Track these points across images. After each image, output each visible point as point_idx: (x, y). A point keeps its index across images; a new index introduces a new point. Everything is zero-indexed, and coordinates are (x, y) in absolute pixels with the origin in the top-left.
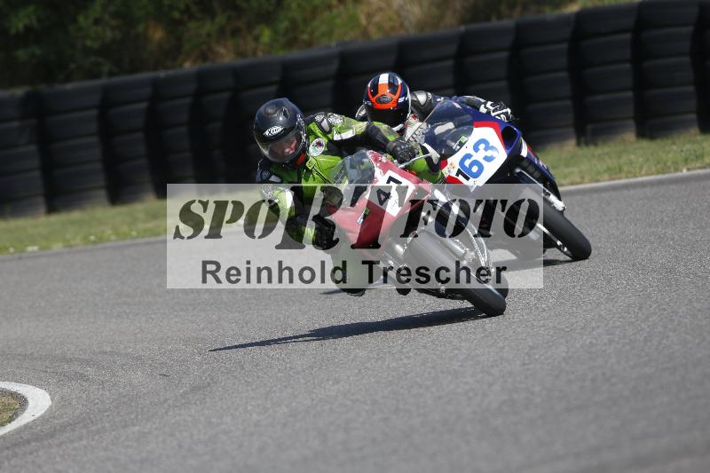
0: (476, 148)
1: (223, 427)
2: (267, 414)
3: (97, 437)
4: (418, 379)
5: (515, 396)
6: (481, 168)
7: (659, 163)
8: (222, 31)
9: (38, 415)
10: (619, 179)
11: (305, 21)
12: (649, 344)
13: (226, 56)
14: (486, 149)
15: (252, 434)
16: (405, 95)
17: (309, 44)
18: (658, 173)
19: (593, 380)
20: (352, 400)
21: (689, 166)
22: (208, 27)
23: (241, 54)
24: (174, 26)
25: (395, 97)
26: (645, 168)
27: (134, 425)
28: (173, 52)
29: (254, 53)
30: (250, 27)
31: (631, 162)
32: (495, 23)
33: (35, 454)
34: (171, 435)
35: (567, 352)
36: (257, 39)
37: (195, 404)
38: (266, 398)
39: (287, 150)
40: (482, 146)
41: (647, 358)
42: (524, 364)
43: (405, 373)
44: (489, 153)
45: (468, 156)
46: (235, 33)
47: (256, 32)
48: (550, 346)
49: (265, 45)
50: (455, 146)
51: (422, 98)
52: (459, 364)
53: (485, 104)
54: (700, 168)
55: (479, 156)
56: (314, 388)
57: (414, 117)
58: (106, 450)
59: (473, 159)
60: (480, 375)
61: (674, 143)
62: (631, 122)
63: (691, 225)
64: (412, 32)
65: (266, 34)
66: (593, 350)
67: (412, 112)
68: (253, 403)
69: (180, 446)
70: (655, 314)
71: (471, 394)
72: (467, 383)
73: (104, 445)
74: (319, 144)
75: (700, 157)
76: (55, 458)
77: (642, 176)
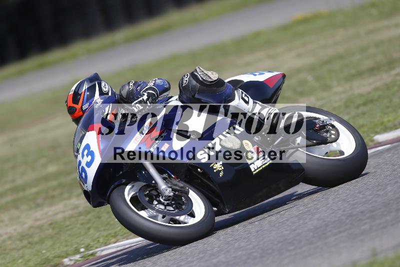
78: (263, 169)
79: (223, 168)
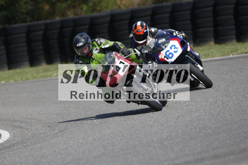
0: (171, 48)
1: (70, 144)
2: (85, 140)
3: (26, 148)
4: (138, 128)
5: (172, 134)
6: (173, 55)
7: (222, 52)
8: (69, 6)
9: (5, 140)
10: (209, 58)
11: (99, 3)
12: (219, 116)
13: (71, 15)
14: (174, 49)
15: (80, 147)
16: (147, 29)
17: (100, 11)
18: (222, 56)
19: (199, 128)
20: (115, 135)
21: (233, 54)
22: (64, 5)
23: (76, 14)
24: (52, 5)
25: (143, 30)
26: (217, 54)
27: (38, 144)
28: (52, 14)
29: (81, 14)
30: (79, 5)
31: (212, 52)
32: (165, 4)
33: (4, 154)
34: (52, 147)
35: (190, 119)
36: (82, 9)
37: (60, 136)
38: (85, 135)
39: (85, 51)
40: (173, 47)
41: (218, 121)
42: (175, 123)
43: (134, 126)
44: (176, 50)
45: (168, 51)
46: (74, 7)
47: (81, 6)
48: (184, 116)
49: (84, 11)
50: (164, 47)
51: (153, 30)
52: (153, 122)
53: (175, 32)
54: (237, 54)
55: (172, 51)
56: (102, 131)
57: (150, 37)
58: (29, 152)
59: (170, 52)
60: (160, 127)
61: (227, 46)
62: (213, 39)
63: (233, 74)
64: (136, 7)
65: (85, 7)
66: (199, 118)
67: (149, 35)
68: (80, 136)
69: (55, 151)
70: (221, 105)
71: (157, 133)
72: (155, 129)
73: (28, 150)
74: (97, 49)
75: (236, 50)
76: (11, 155)
77: (216, 57)
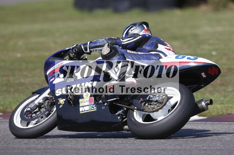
78: (88, 112)
79: (63, 103)
